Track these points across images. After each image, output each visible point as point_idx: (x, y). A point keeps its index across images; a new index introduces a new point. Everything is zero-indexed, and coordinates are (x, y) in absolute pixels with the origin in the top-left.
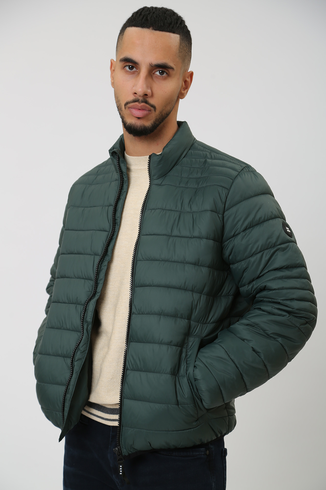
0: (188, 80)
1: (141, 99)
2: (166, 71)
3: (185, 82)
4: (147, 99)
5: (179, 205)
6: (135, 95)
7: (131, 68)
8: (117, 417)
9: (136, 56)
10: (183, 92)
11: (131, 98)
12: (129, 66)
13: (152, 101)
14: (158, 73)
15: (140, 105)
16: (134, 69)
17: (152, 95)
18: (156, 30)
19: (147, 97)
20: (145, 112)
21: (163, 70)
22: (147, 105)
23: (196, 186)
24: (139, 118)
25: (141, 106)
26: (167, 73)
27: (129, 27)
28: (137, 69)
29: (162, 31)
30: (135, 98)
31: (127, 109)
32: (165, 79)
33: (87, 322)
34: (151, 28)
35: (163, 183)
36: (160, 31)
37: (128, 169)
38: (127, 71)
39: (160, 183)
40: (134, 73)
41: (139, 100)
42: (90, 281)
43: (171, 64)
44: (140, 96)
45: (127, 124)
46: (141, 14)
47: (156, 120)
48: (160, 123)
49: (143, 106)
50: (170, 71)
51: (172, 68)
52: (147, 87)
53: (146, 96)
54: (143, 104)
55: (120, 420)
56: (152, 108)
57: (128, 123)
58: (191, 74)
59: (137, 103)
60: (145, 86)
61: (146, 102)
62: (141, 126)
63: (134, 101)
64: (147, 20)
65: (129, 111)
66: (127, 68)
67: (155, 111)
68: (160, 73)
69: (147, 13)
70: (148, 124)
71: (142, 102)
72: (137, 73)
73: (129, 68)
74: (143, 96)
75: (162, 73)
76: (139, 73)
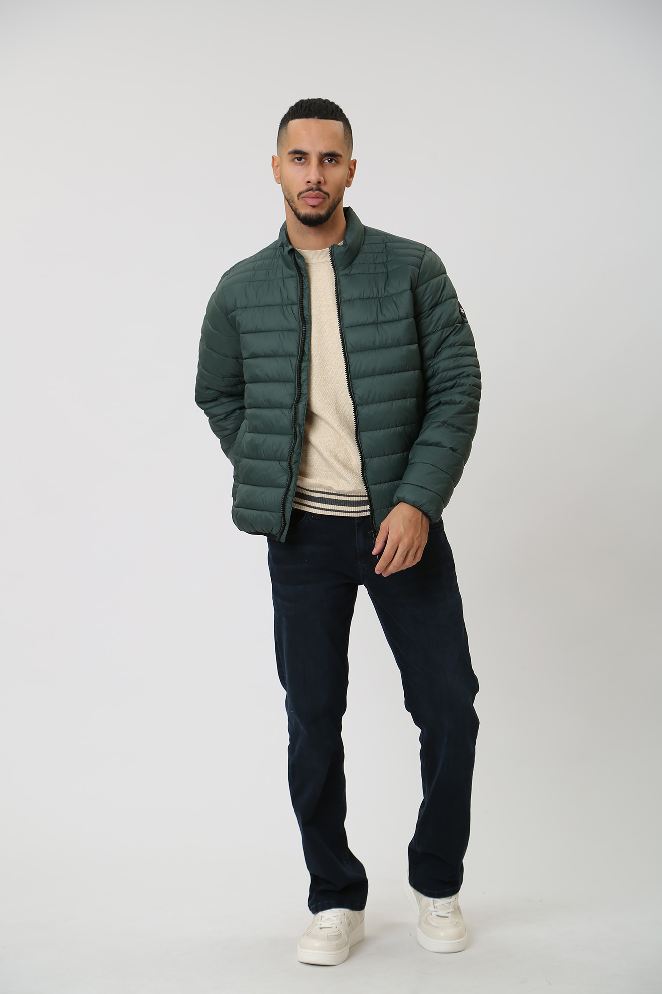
0: (352, 168)
1: (314, 187)
2: (335, 159)
3: (350, 169)
4: (321, 187)
5: (375, 290)
6: (308, 184)
7: (300, 159)
8: (368, 507)
9: (304, 147)
10: (349, 180)
11: (304, 187)
12: (298, 158)
13: (325, 189)
14: (327, 161)
15: (314, 193)
16: (303, 160)
17: (325, 183)
18: (321, 119)
19: (321, 184)
20: (320, 200)
21: (332, 158)
22: (321, 193)
23: (385, 270)
24: (314, 207)
25: (316, 194)
26: (336, 161)
27: (291, 120)
28: (306, 159)
29: (327, 119)
30: (308, 187)
31: (300, 199)
32: (334, 166)
33: (299, 425)
34: (316, 118)
35: (352, 273)
36: (325, 119)
37: (307, 265)
38: (297, 163)
39: (348, 273)
40: (303, 163)
41: (313, 188)
42: (291, 384)
43: (339, 152)
44: (314, 184)
45: (302, 216)
46: (302, 107)
47: (330, 208)
48: (333, 211)
49: (317, 194)
50: (339, 158)
51: (340, 156)
52: (320, 175)
53: (319, 184)
54: (317, 192)
55: (372, 510)
56: (326, 196)
57: (303, 213)
58: (355, 162)
59: (311, 192)
60: (318, 174)
61: (320, 190)
62: (316, 215)
63: (308, 190)
64: (310, 110)
65: (303, 202)
66: (296, 160)
67: (329, 198)
68: (328, 161)
69: (309, 104)
70: (323, 212)
71: (316, 190)
72: (306, 163)
73: (298, 159)
74: (316, 185)
75: (330, 161)
76: (309, 163)
